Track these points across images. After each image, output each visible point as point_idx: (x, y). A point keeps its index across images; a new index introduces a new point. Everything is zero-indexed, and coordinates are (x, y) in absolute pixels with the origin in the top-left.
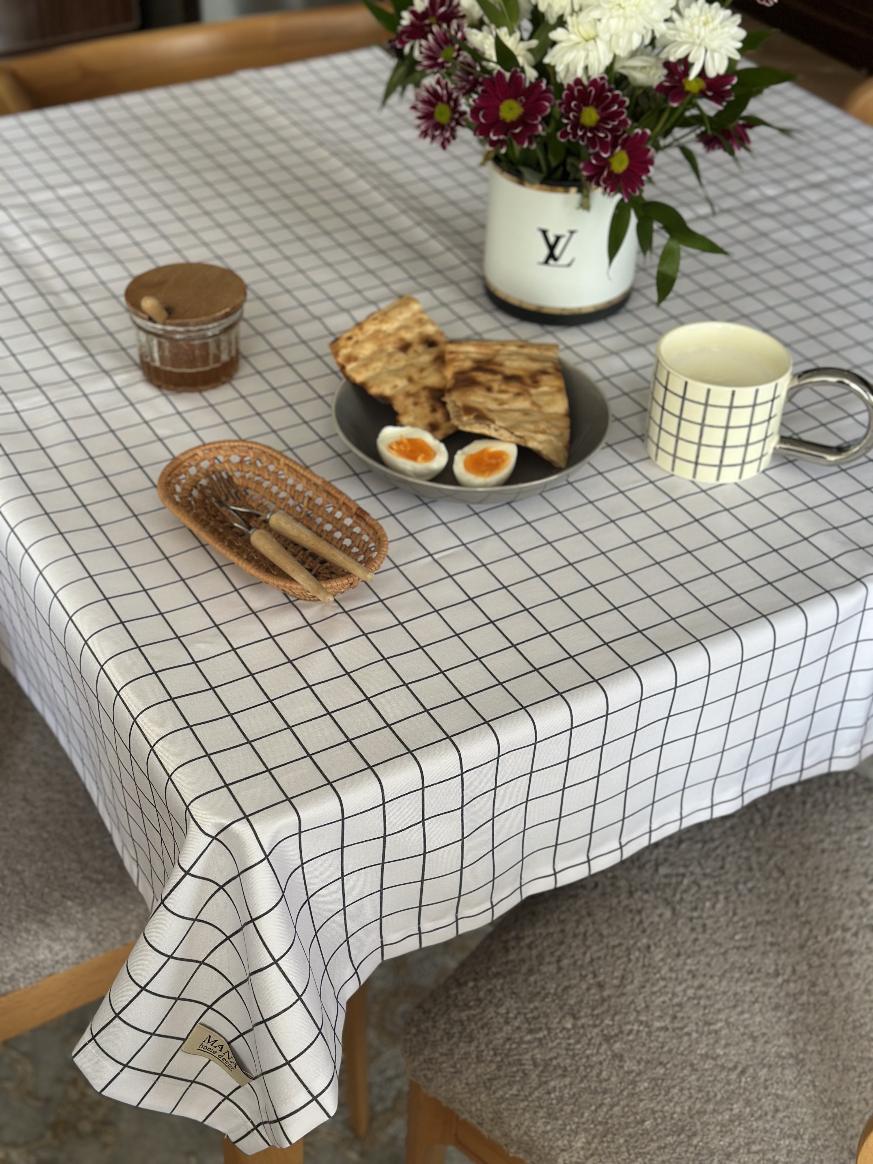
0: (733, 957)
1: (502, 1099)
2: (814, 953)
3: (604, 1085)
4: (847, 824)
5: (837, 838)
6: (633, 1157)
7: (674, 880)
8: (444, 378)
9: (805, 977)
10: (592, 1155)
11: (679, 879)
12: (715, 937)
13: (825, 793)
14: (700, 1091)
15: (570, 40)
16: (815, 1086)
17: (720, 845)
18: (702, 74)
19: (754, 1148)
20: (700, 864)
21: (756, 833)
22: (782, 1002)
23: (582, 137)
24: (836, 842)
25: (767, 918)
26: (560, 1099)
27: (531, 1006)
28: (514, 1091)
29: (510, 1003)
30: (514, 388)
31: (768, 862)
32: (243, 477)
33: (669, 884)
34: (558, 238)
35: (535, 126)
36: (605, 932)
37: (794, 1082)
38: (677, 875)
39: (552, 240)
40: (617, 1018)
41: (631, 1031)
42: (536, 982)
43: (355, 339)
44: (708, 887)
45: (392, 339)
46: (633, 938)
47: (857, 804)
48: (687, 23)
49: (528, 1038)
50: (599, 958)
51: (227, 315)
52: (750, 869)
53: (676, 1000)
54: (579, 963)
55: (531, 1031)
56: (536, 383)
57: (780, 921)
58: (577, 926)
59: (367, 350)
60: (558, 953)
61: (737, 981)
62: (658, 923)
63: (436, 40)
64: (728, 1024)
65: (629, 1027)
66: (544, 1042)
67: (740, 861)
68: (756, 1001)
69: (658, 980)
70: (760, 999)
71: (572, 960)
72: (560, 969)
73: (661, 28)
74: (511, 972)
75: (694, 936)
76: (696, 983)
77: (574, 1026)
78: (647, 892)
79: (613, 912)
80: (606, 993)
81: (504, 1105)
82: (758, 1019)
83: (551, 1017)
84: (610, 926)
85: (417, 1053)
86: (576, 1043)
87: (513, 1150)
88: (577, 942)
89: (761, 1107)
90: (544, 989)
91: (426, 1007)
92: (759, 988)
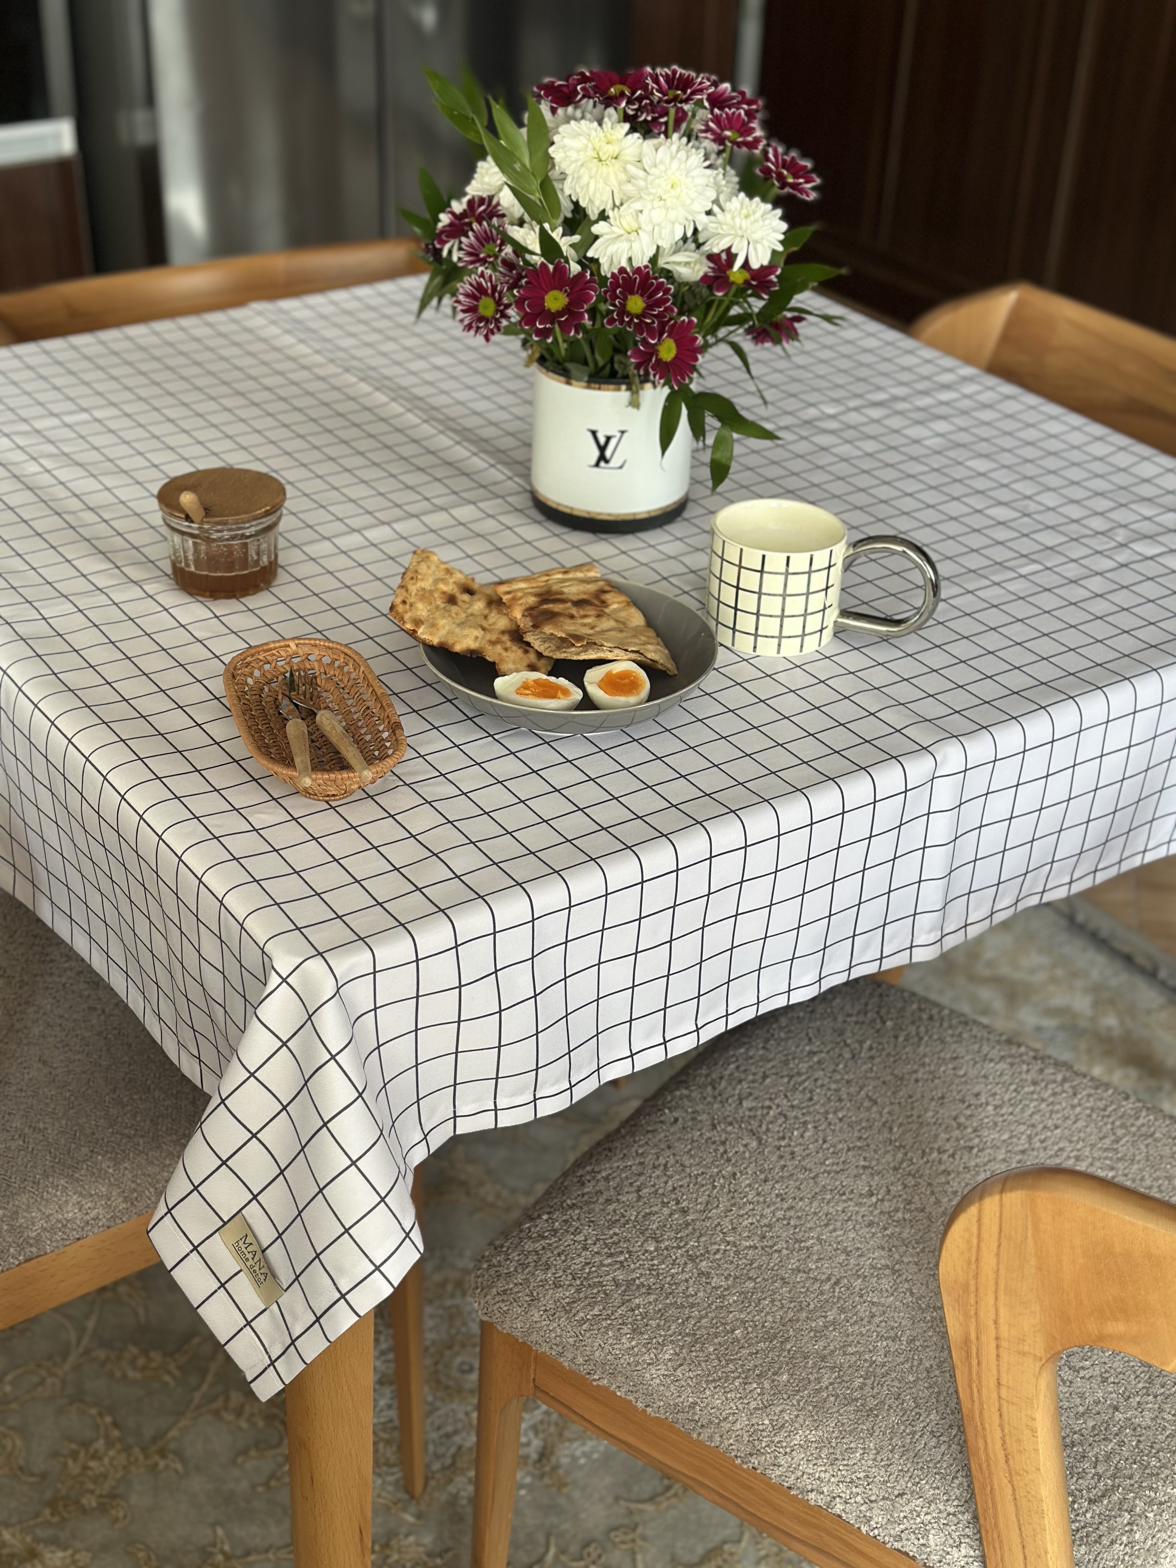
0: (823, 1180)
1: (583, 1321)
2: (909, 1174)
3: (691, 1300)
4: (942, 1055)
5: (932, 1068)
6: (724, 1362)
7: (759, 1112)
9: (900, 1196)
10: (681, 1365)
11: (765, 1111)
12: (804, 1163)
13: (918, 1027)
14: (791, 1302)
15: (613, 232)
16: (912, 1294)
17: (809, 1078)
18: (746, 265)
19: (850, 1350)
20: (786, 1096)
21: (846, 1066)
22: (876, 1220)
23: (629, 324)
24: (930, 1072)
25: (859, 1144)
26: (644, 1316)
27: (611, 1232)
28: (596, 1311)
29: (586, 1230)
31: (859, 1092)
33: (755, 1116)
34: (608, 439)
35: (581, 315)
36: (687, 1163)
37: (891, 1291)
38: (762, 1107)
39: (602, 441)
40: (703, 1239)
41: (718, 1250)
42: (615, 1211)
44: (796, 1117)
46: (717, 1167)
47: (952, 1036)
48: (728, 216)
49: (610, 1260)
50: (681, 1186)
51: (267, 514)
52: (840, 1100)
53: (766, 1221)
54: (660, 1191)
55: (611, 1255)
57: (873, 1147)
58: (658, 1158)
60: (638, 1183)
61: (829, 1202)
62: (744, 1152)
63: (477, 237)
64: (820, 1241)
65: (717, 1247)
66: (625, 1264)
67: (829, 1093)
68: (849, 1219)
69: (745, 1204)
70: (854, 1218)
71: (653, 1189)
72: (640, 1198)
73: (703, 221)
74: (587, 1203)
76: (785, 1206)
77: (656, 1250)
78: (731, 1124)
79: (695, 1144)
80: (689, 1218)
81: (584, 1327)
82: (852, 1235)
83: (633, 1241)
84: (691, 1156)
85: (490, 1287)
86: (660, 1264)
87: (596, 1377)
88: (658, 1172)
89: (856, 1314)
90: (623, 1216)
91: (498, 1243)
92: (853, 1208)
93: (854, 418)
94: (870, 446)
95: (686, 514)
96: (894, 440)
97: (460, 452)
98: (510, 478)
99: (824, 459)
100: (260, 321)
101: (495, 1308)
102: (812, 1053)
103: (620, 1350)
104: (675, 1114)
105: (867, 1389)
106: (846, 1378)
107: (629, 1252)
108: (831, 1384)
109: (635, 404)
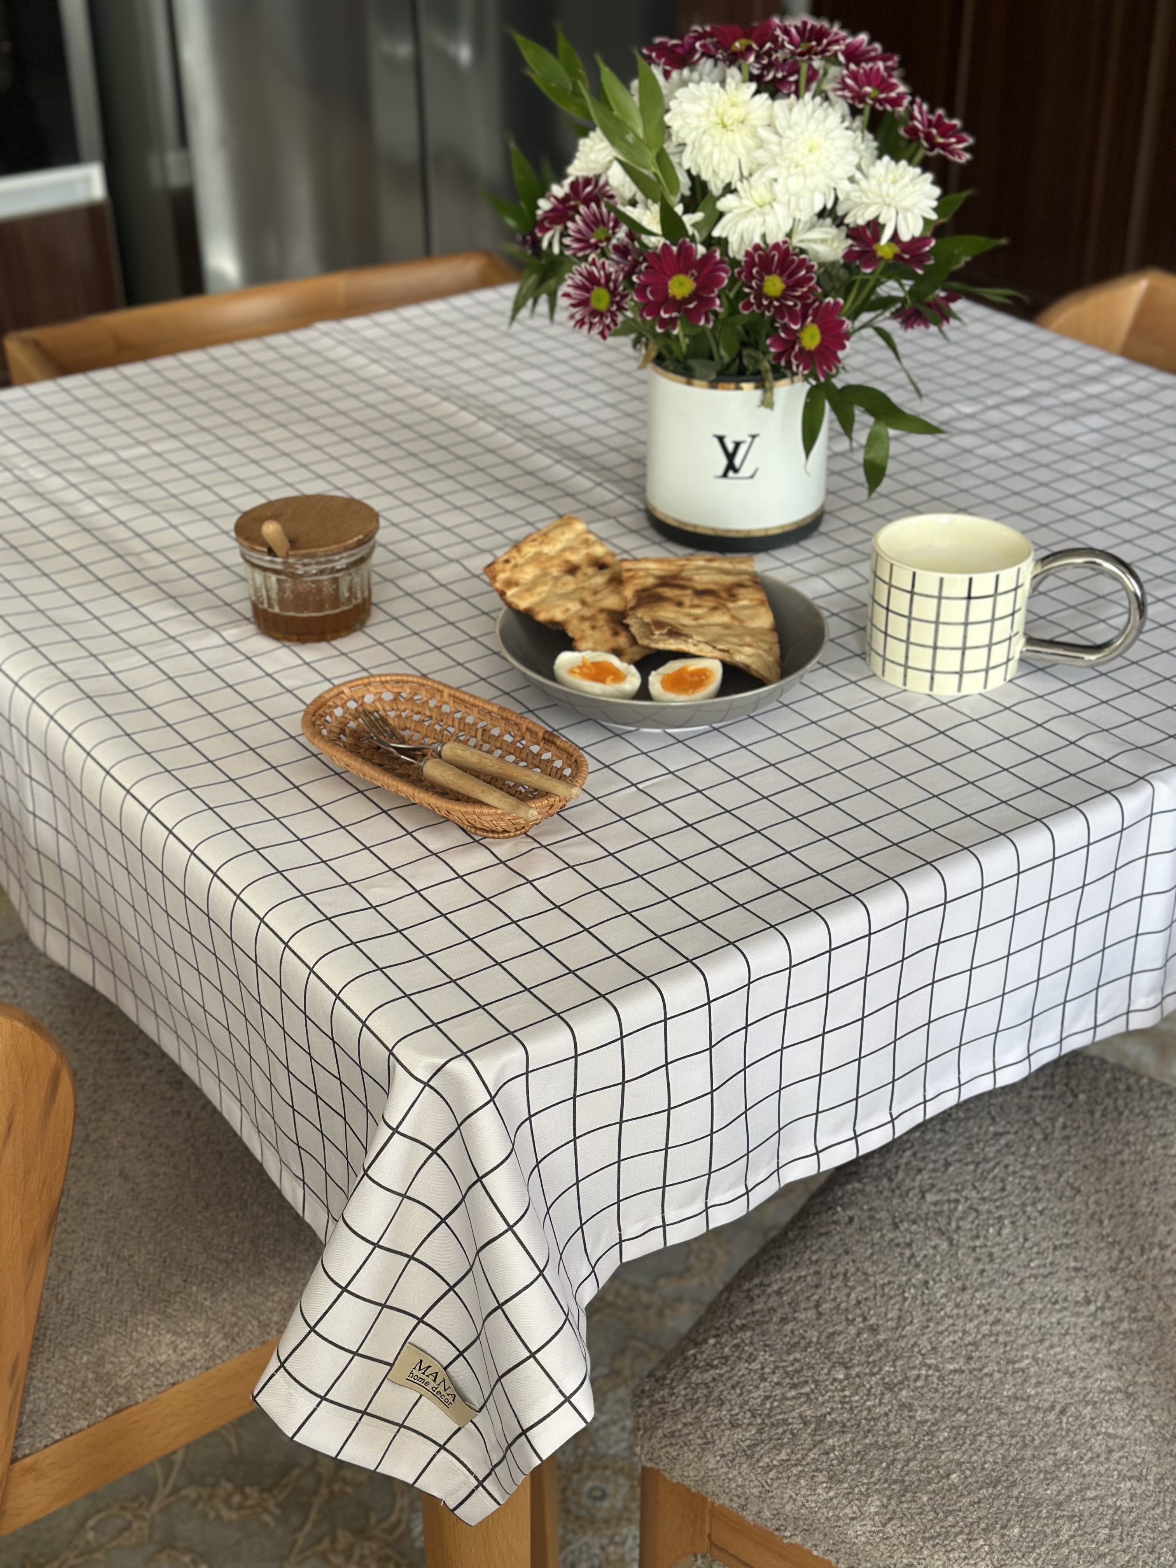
0: (1031, 1286)
1: (768, 1468)
2: (1129, 1276)
3: (894, 1438)
4: (1148, 1131)
5: (1139, 1148)
6: (941, 1515)
7: (946, 1207)
8: (625, 599)
9: (1122, 1303)
10: (890, 1519)
11: (953, 1205)
12: (1005, 1266)
13: (1116, 1100)
14: (1012, 1437)
15: (743, 206)
16: (1153, 1422)
17: (998, 1164)
18: (895, 238)
19: (1090, 1494)
20: (975, 1187)
21: (1038, 1149)
22: (1099, 1332)
23: (768, 308)
24: (1137, 1153)
25: (1066, 1241)
26: (842, 1459)
27: (791, 1358)
28: (783, 1456)
29: (762, 1357)
30: (709, 602)
31: (1058, 1180)
32: (399, 716)
33: (942, 1212)
34: (737, 445)
35: (712, 301)
36: (870, 1271)
37: (1127, 1419)
38: (949, 1201)
39: (730, 447)
40: (899, 1363)
41: (918, 1377)
42: (792, 1332)
43: (513, 562)
44: (989, 1212)
45: (556, 562)
46: (905, 1274)
47: (1156, 1109)
48: (873, 182)
49: (793, 1393)
50: (866, 1299)
51: (360, 543)
52: (1037, 1189)
53: (968, 1339)
54: (843, 1306)
55: (794, 1386)
56: (733, 597)
57: (1083, 1244)
58: (835, 1266)
59: (528, 574)
60: (816, 1297)
61: (1040, 1312)
62: (934, 1256)
63: (584, 221)
64: (1036, 1360)
65: (915, 1372)
66: (812, 1396)
67: (1024, 1182)
68: (1067, 1333)
69: (943, 1318)
70: (1072, 1331)
71: (834, 1304)
72: (820, 1315)
73: (845, 186)
74: (759, 1323)
75: (980, 1266)
76: (991, 1319)
77: (847, 1377)
78: (914, 1222)
79: (877, 1248)
80: (881, 1337)
81: (772, 1474)
82: (1073, 1352)
83: (818, 1368)
84: (875, 1263)
85: (655, 1428)
86: (852, 1395)
87: (788, 1534)
88: (837, 1283)
89: (1090, 1449)
90: (803, 1338)
91: (659, 1373)
92: (1069, 1319)
93: (995, 416)
94: (1018, 446)
95: (823, 528)
96: (1044, 438)
97: (561, 472)
98: (620, 497)
99: (970, 462)
100: (327, 342)
101: (662, 1453)
102: (998, 1135)
103: (816, 1502)
104: (850, 1213)
105: (1116, 1541)
106: (1089, 1530)
107: (815, 1382)
108: (1072, 1537)
109: (767, 403)
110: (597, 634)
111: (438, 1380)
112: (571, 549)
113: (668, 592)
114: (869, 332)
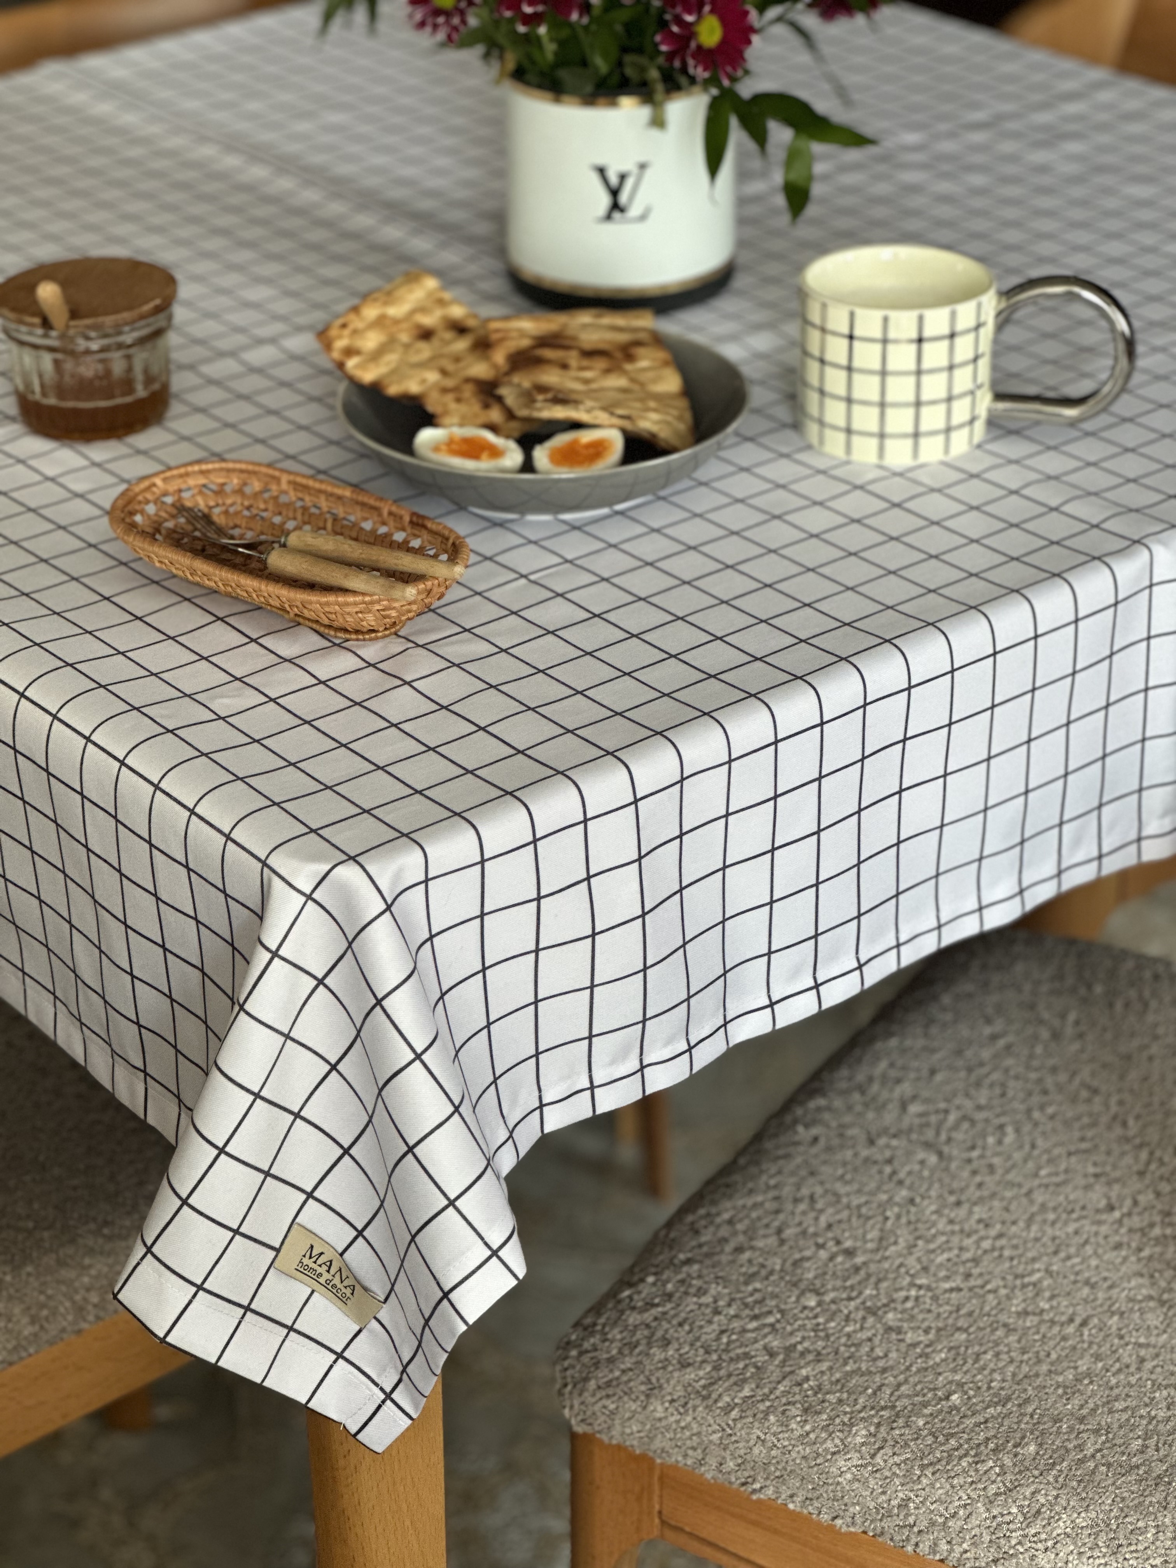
0: (1039, 1197)
1: (729, 1408)
2: (1161, 1178)
3: (881, 1363)
6: (941, 1438)
7: (933, 1118)
8: (495, 366)
9: (1153, 1207)
10: (880, 1449)
11: (941, 1116)
12: (1009, 1177)
13: (1140, 990)
14: (1023, 1353)
17: (996, 1068)
19: (1119, 1405)
20: (968, 1095)
21: (1045, 1049)
22: (1125, 1239)
25: (1083, 1146)
26: (818, 1389)
27: (750, 1288)
28: (746, 1392)
29: (714, 1289)
30: (601, 364)
31: (1070, 1081)
32: (226, 512)
33: (928, 1124)
34: (623, 177)
36: (842, 1192)
37: (1162, 1327)
38: (937, 1112)
40: (884, 1285)
41: (907, 1298)
42: (750, 1261)
43: (351, 327)
44: (987, 1121)
45: (405, 326)
46: (885, 1192)
49: (754, 1324)
50: (840, 1222)
51: (158, 310)
52: (1045, 1092)
53: (967, 1255)
54: (811, 1230)
55: (755, 1317)
56: (630, 357)
57: (1103, 1148)
58: (798, 1189)
59: (371, 341)
60: (776, 1224)
61: (1053, 1223)
62: (921, 1171)
64: (1049, 1272)
65: (903, 1294)
66: (778, 1326)
67: (1029, 1085)
68: (1086, 1242)
69: (934, 1236)
70: (1092, 1240)
71: (800, 1229)
72: (782, 1242)
74: (708, 1255)
75: (978, 1179)
76: (993, 1232)
77: (820, 1304)
78: (895, 1136)
79: (849, 1167)
80: (859, 1260)
81: (735, 1414)
82: (1094, 1262)
83: (783, 1296)
84: (847, 1183)
85: (586, 1379)
86: (828, 1321)
87: (757, 1486)
88: (802, 1207)
89: (1118, 1360)
90: (763, 1266)
91: (588, 1321)
92: (1088, 1227)
95: (734, 285)
96: (1011, 169)
97: (394, 232)
100: (58, 87)
101: (597, 1408)
102: (994, 1038)
103: (789, 1439)
104: (815, 1131)
105: (1151, 1451)
106: (1119, 1441)
107: (782, 1312)
108: (1100, 1450)
109: (658, 122)
110: (463, 408)
111: (333, 1271)
112: (421, 309)
113: (548, 353)
114: (780, 30)
